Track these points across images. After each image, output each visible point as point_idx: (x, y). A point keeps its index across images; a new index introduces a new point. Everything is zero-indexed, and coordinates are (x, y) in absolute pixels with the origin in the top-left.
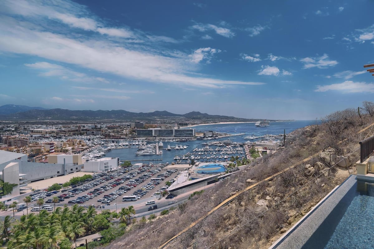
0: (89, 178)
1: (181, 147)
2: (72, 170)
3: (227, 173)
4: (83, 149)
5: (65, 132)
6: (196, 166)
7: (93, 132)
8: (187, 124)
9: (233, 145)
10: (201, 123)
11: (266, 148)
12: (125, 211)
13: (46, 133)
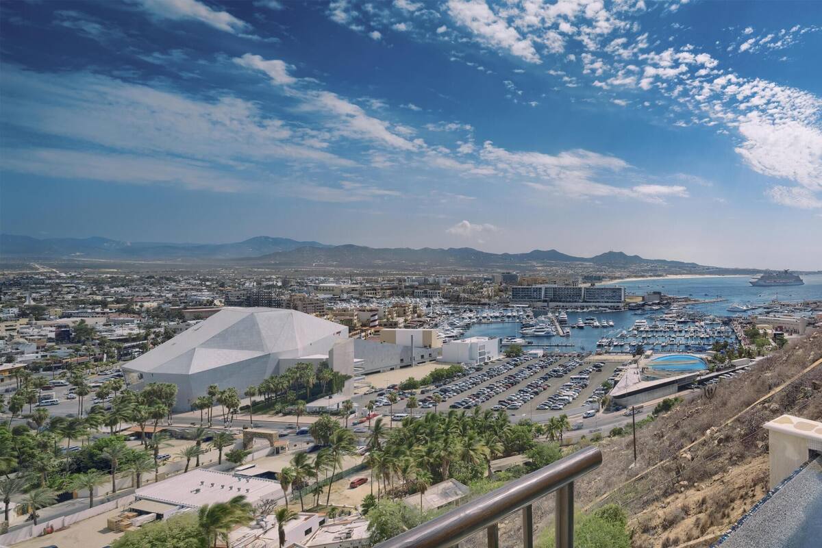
0: (459, 372)
1: (605, 324)
2: (422, 357)
3: (713, 372)
4: (421, 321)
5: (375, 290)
6: (648, 357)
7: (426, 292)
8: (599, 277)
9: (708, 322)
10: (628, 277)
11: (781, 328)
12: (555, 422)
13: (342, 291)
